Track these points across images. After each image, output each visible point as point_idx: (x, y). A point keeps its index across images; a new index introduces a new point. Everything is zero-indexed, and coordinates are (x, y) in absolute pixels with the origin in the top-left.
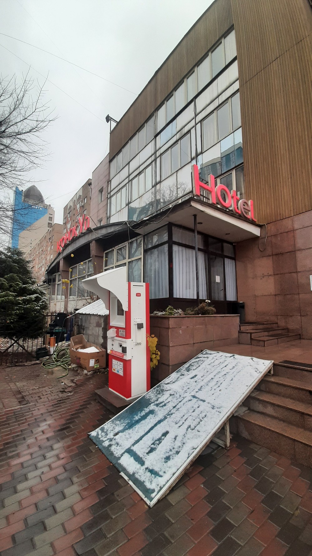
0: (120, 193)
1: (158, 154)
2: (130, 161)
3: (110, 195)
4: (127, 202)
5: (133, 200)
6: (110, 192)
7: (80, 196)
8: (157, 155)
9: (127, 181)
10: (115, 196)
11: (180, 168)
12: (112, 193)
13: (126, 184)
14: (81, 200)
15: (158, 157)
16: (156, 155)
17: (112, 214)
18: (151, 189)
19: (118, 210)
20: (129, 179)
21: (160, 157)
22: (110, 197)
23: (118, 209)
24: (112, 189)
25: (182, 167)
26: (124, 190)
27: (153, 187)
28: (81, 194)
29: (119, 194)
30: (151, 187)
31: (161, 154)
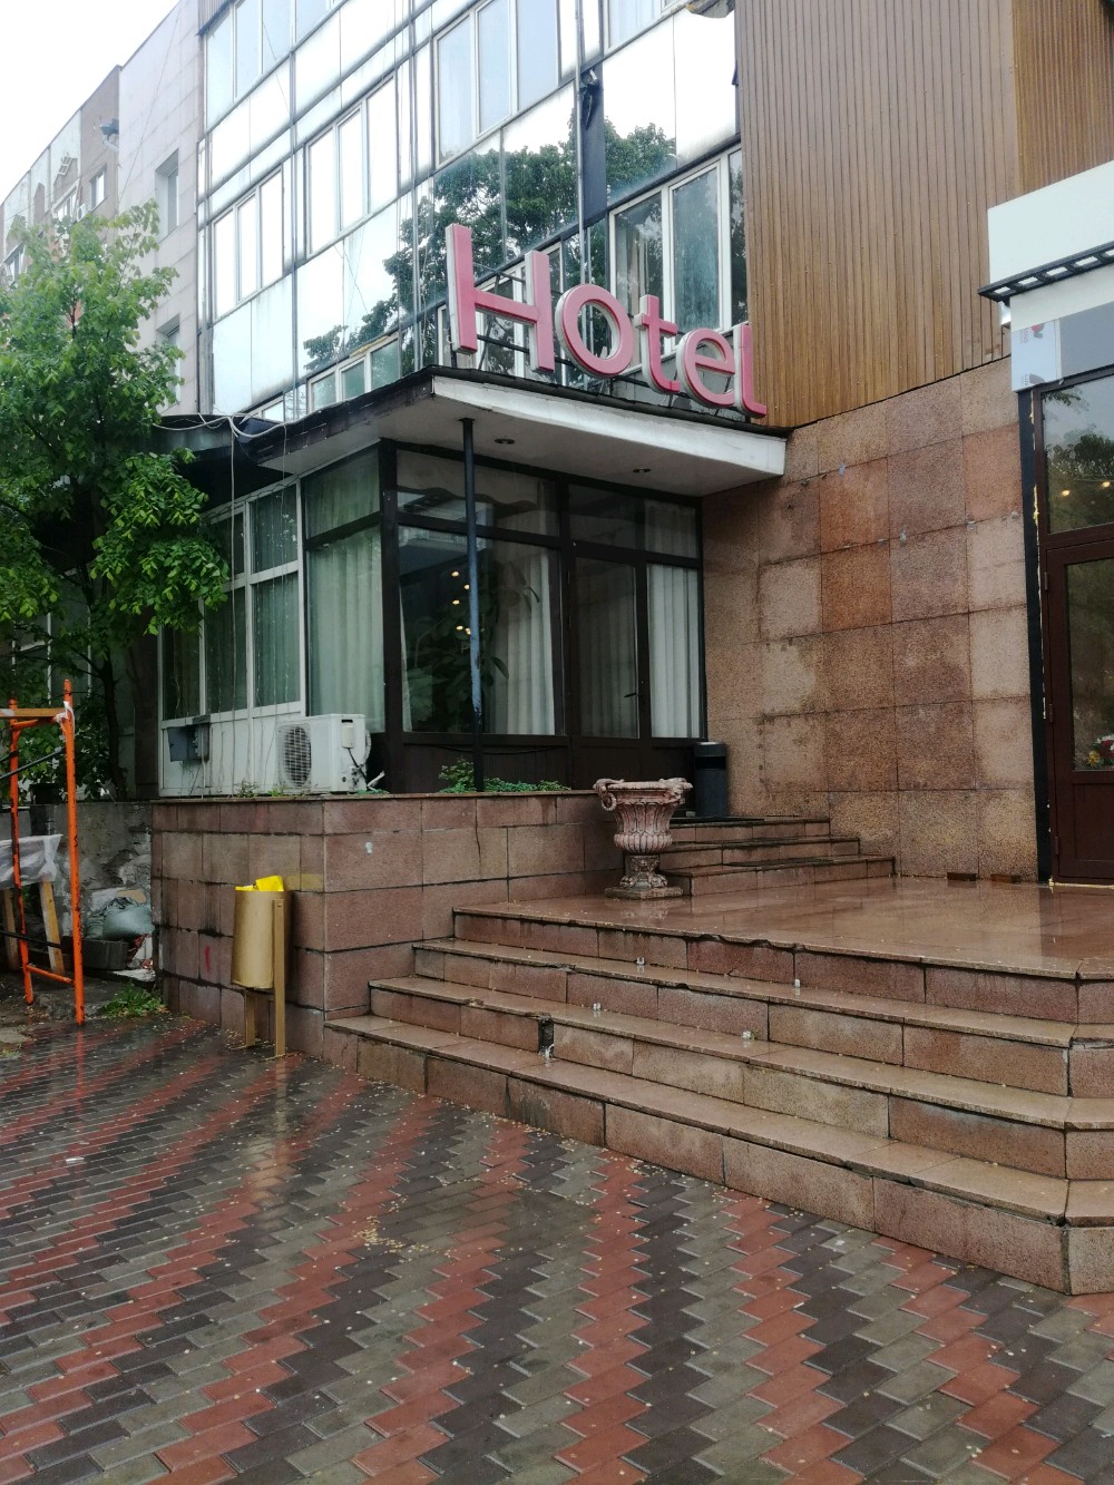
0: (252, 205)
1: (423, 28)
2: (295, 44)
3: (208, 208)
4: (288, 255)
5: (316, 249)
6: (209, 194)
7: (68, 163)
8: (420, 37)
9: (283, 146)
10: (230, 218)
11: (515, 113)
12: (218, 201)
13: (280, 164)
14: (77, 183)
15: (423, 45)
16: (412, 36)
17: (221, 310)
18: (395, 201)
19: (247, 291)
20: (294, 136)
21: (428, 46)
22: (211, 222)
23: (249, 288)
24: (216, 178)
25: (522, 109)
26: (272, 188)
27: (402, 192)
28: (75, 153)
29: (250, 208)
30: (394, 194)
31: (434, 34)
